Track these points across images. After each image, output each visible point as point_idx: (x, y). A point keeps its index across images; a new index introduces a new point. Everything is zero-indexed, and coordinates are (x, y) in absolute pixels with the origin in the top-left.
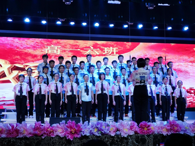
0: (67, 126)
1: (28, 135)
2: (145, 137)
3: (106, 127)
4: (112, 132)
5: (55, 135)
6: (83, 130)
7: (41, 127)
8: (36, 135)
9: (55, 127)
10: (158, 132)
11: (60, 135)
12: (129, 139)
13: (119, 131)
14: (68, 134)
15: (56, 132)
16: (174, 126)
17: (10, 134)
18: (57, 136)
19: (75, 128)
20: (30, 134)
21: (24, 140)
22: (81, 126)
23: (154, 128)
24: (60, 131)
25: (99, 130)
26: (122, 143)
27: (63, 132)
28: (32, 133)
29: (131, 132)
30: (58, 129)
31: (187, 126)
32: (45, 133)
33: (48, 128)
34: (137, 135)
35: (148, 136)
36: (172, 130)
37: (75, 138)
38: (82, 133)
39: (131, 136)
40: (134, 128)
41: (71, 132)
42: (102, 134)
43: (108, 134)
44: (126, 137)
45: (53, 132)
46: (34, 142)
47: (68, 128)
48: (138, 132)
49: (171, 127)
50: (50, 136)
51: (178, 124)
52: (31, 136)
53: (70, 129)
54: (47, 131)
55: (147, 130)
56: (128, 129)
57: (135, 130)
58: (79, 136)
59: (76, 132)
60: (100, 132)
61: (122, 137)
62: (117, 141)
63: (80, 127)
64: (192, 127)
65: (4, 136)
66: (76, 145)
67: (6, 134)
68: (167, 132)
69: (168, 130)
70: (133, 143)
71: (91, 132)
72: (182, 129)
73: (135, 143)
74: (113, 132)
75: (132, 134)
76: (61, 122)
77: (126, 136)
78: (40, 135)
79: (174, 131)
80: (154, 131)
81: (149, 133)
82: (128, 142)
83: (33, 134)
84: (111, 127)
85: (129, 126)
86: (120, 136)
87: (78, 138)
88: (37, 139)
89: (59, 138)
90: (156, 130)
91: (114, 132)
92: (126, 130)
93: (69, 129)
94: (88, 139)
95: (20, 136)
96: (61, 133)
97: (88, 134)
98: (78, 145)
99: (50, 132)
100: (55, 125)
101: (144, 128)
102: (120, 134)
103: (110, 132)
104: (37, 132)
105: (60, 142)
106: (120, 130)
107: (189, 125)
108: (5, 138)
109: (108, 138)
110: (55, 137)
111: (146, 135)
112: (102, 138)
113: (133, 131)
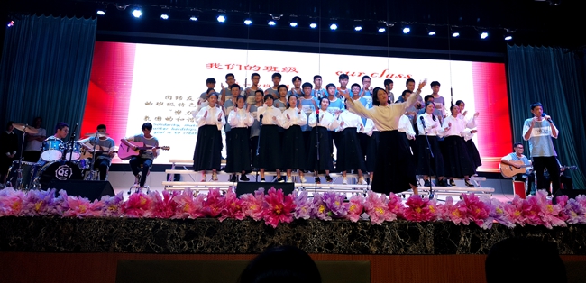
0: (267, 199)
1: (192, 214)
2: (417, 226)
3: (341, 204)
4: (353, 213)
5: (244, 215)
6: (297, 208)
7: (217, 198)
8: (208, 215)
9: (244, 200)
10: (443, 218)
11: (253, 216)
12: (386, 230)
13: (367, 212)
14: (269, 216)
15: (246, 209)
16: (474, 206)
17: (161, 211)
18: (249, 218)
19: (281, 204)
20: (197, 211)
21: (186, 224)
22: (294, 199)
23: (435, 209)
24: (254, 207)
25: (327, 210)
26: (373, 236)
27: (259, 211)
29: (390, 215)
30: (250, 204)
31: (501, 207)
32: (224, 212)
34: (403, 222)
35: (424, 224)
36: (471, 213)
37: (282, 224)
38: (295, 214)
39: (389, 223)
40: (396, 208)
41: (274, 211)
42: (333, 216)
43: (345, 218)
44: (381, 224)
45: (241, 209)
46: (204, 229)
47: (269, 203)
48: (403, 217)
49: (468, 207)
50: (234, 217)
52: (198, 216)
53: (274, 206)
54: (229, 207)
55: (421, 213)
56: (384, 208)
57: (397, 212)
58: (288, 220)
59: (283, 212)
60: (329, 213)
61: (373, 224)
62: (362, 232)
63: (291, 202)
64: (510, 210)
65: (148, 214)
66: (283, 237)
67: (154, 211)
68: (462, 217)
69: (462, 214)
70: (394, 238)
71: (312, 214)
72: (490, 212)
73: (397, 239)
74: (355, 213)
75: (391, 220)
76: (257, 190)
77: (379, 223)
78: (215, 215)
80: (436, 215)
81: (424, 218)
82: (384, 235)
83: (202, 212)
84: (352, 204)
85: (385, 202)
86: (368, 223)
87: (288, 224)
88: (209, 223)
89: (251, 223)
90: (439, 212)
91: (357, 213)
92: (380, 212)
93: (270, 205)
94: (306, 225)
95: (178, 216)
97: (307, 217)
98: (287, 238)
99: (236, 210)
100: (244, 196)
101: (414, 208)
102: (369, 218)
103: (349, 213)
104: (212, 209)
105: (252, 231)
106: (369, 211)
107: (503, 206)
108: (150, 219)
109: (345, 226)
110: (243, 220)
111: (419, 223)
112: (333, 226)
113: (394, 213)
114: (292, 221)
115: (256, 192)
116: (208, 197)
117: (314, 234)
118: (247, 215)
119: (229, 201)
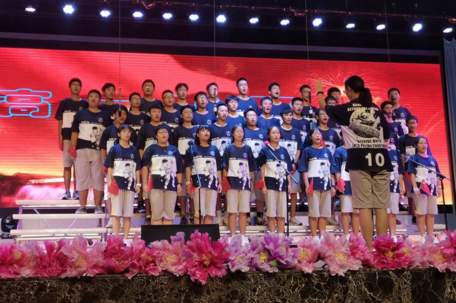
0: (190, 247)
1: (89, 270)
2: (389, 275)
3: (287, 249)
4: (305, 261)
5: (160, 269)
6: (231, 258)
7: (122, 248)
8: (111, 271)
9: (157, 249)
10: (422, 263)
11: (173, 269)
12: (350, 282)
13: (323, 259)
14: (195, 269)
15: (161, 261)
17: (45, 267)
18: (165, 272)
19: (210, 252)
20: (96, 266)
21: (81, 284)
22: (227, 246)
24: (172, 258)
25: (271, 258)
26: (332, 291)
27: (179, 263)
28: (101, 265)
29: (354, 262)
30: (166, 255)
32: (133, 266)
33: (141, 252)
34: (371, 271)
35: (399, 273)
37: (212, 279)
38: (230, 264)
39: (353, 272)
40: (360, 253)
41: (201, 263)
43: (294, 268)
44: (343, 275)
45: (154, 262)
46: (106, 289)
47: (194, 252)
48: (371, 264)
50: (147, 272)
52: (97, 272)
53: (200, 255)
54: (139, 259)
55: (393, 258)
56: (345, 253)
57: (362, 258)
58: (220, 274)
60: (274, 263)
61: (334, 275)
62: (318, 286)
63: (223, 249)
65: (26, 272)
66: (214, 296)
67: (35, 268)
68: (447, 261)
69: (447, 258)
70: (361, 292)
71: (251, 263)
73: (365, 293)
74: (308, 261)
75: (356, 268)
76: (174, 235)
77: (341, 273)
78: (122, 270)
80: (413, 259)
81: (400, 264)
82: (347, 288)
83: (102, 267)
84: (302, 249)
85: (346, 245)
86: (326, 274)
87: (220, 278)
88: (113, 281)
89: (169, 279)
90: (417, 256)
91: (310, 262)
93: (195, 255)
94: (245, 280)
95: (70, 273)
96: (174, 264)
97: (245, 269)
98: (219, 297)
99: (148, 263)
100: (156, 244)
101: (383, 252)
103: (299, 262)
104: (114, 262)
105: (172, 289)
106: (327, 257)
108: (30, 279)
109: (295, 279)
110: (159, 276)
111: (392, 271)
112: (280, 279)
113: (358, 259)
114: (225, 275)
115: (172, 237)
117: (255, 290)
118: (164, 269)
119: (138, 251)
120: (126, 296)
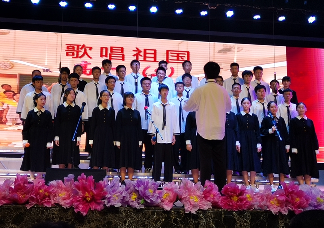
0: (77, 186)
2: (233, 215)
3: (154, 192)
4: (167, 201)
5: (53, 202)
6: (108, 196)
7: (26, 185)
8: (15, 201)
9: (53, 187)
10: (261, 206)
11: (62, 203)
12: (201, 219)
13: (181, 199)
14: (78, 203)
15: (55, 196)
16: (293, 195)
18: (57, 205)
19: (92, 191)
20: (4, 198)
22: (105, 186)
23: (252, 197)
24: (63, 194)
25: (139, 197)
26: (187, 224)
28: (9, 197)
29: (205, 203)
30: (59, 191)
31: (321, 196)
32: (32, 199)
33: (40, 188)
34: (218, 210)
35: (241, 213)
36: (290, 202)
37: (92, 212)
38: (106, 201)
39: (204, 211)
40: (212, 196)
41: (84, 198)
42: (146, 204)
43: (158, 206)
44: (195, 213)
45: (49, 196)
46: (10, 216)
47: (79, 190)
48: (219, 205)
49: (287, 196)
50: (42, 204)
51: (301, 190)
52: (5, 202)
53: (84, 193)
54: (37, 193)
55: (238, 201)
56: (199, 196)
57: (212, 200)
58: (99, 208)
59: (94, 199)
60: (141, 201)
61: (187, 212)
62: (176, 221)
63: (102, 189)
66: (93, 225)
68: (280, 206)
69: (281, 203)
70: (209, 226)
71: (124, 201)
72: (310, 201)
74: (169, 201)
75: (206, 208)
76: (67, 176)
77: (194, 211)
78: (23, 202)
79: (293, 205)
80: (253, 203)
81: (241, 206)
82: (199, 223)
84: (165, 191)
85: (201, 190)
86: (182, 211)
87: (98, 211)
88: (16, 210)
89: (59, 210)
90: (256, 201)
91: (171, 201)
92: (195, 199)
93: (80, 192)
94: (118, 213)
96: (64, 199)
97: (118, 205)
98: (98, 225)
99: (44, 197)
100: (54, 182)
101: (231, 196)
102: (184, 206)
103: (162, 201)
104: (20, 195)
105: (61, 218)
106: (183, 199)
109: (158, 214)
110: (52, 207)
111: (236, 212)
112: (146, 214)
113: (209, 201)
114: (103, 208)
115: (65, 178)
116: (15, 183)
117: (125, 222)
118: (56, 202)
119: (38, 187)
120: (25, 222)
